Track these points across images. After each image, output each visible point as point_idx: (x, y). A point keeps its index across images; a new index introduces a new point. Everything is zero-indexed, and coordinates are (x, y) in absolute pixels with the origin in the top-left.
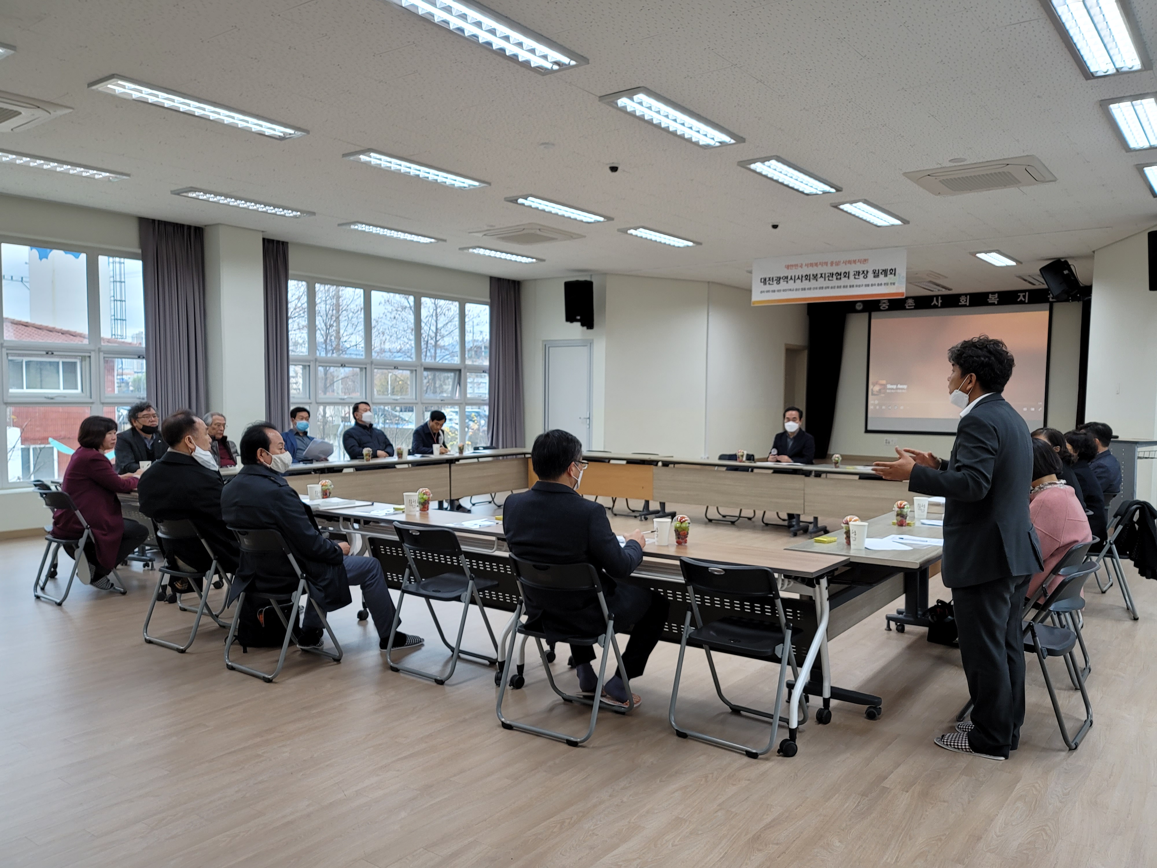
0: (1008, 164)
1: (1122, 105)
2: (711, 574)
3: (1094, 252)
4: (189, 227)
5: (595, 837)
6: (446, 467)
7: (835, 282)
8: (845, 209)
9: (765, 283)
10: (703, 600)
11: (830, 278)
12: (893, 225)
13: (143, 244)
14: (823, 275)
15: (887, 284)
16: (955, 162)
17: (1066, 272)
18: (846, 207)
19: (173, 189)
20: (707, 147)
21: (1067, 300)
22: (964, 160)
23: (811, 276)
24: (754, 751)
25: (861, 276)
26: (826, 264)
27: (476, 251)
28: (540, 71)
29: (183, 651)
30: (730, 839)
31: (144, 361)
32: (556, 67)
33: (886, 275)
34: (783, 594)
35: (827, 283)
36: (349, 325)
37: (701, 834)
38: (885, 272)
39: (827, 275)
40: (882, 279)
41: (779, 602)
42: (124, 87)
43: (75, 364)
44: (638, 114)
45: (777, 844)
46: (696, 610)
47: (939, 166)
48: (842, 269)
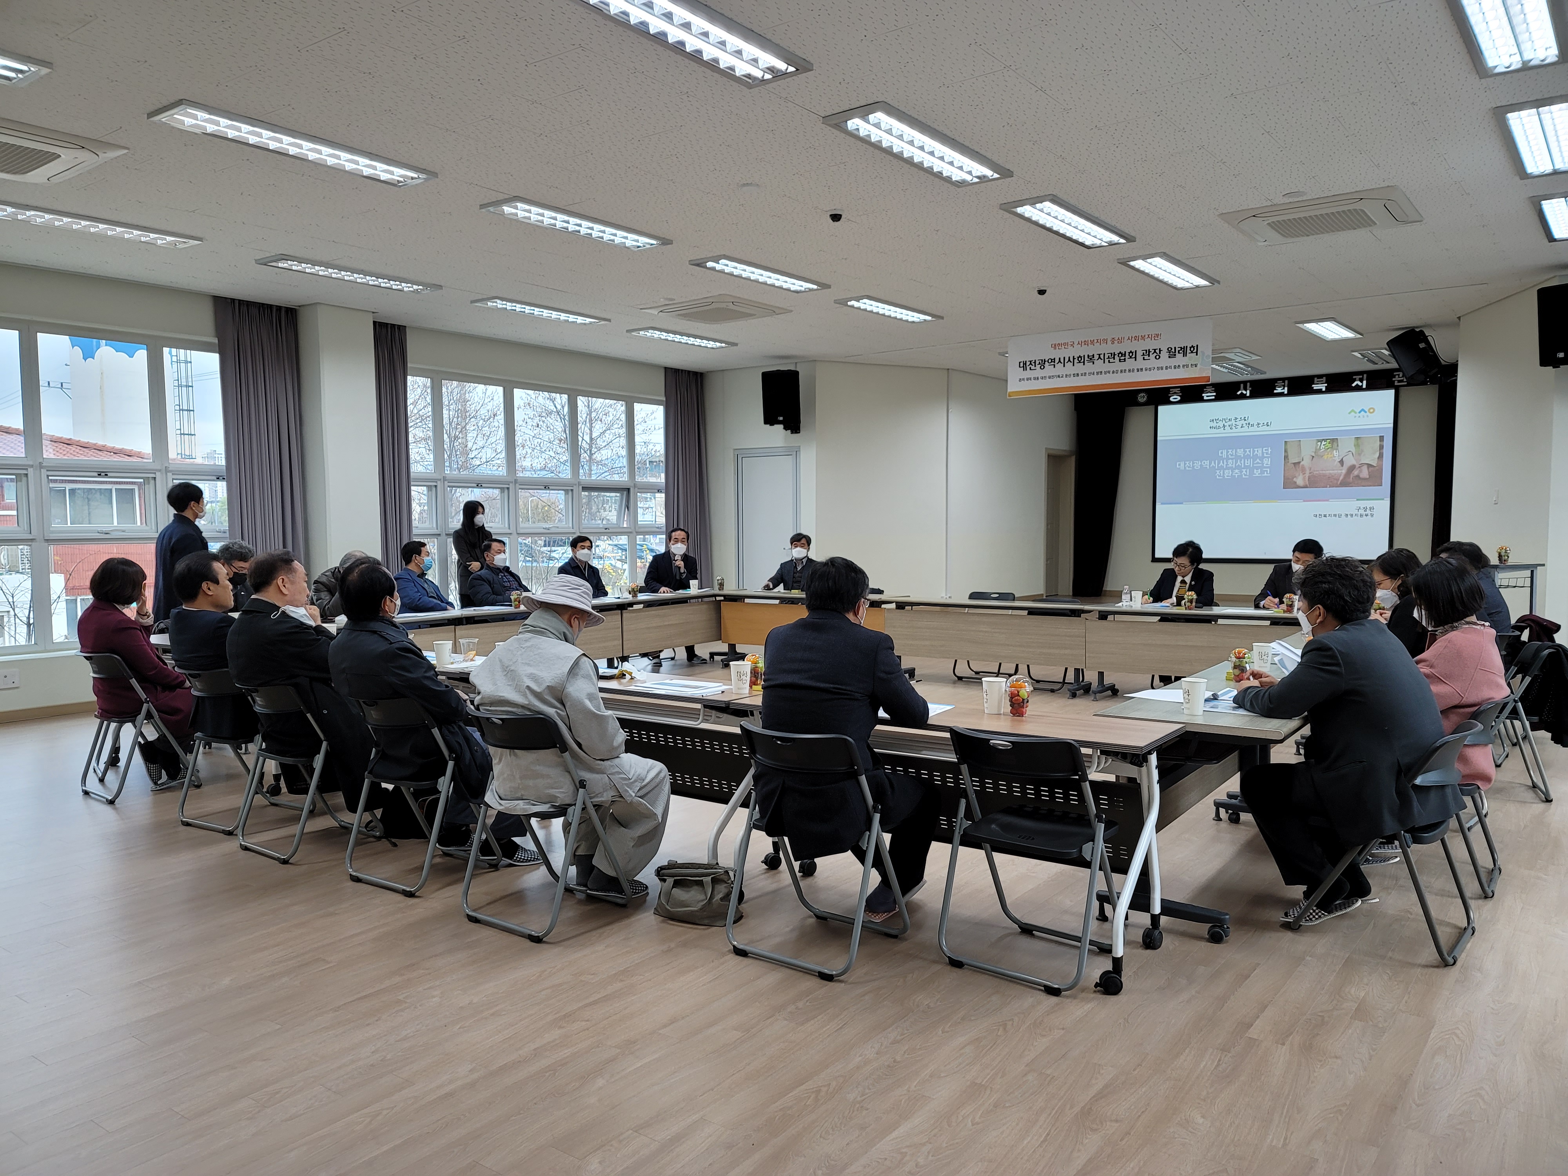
0: (1362, 199)
1: (1524, 113)
2: (994, 748)
3: (1459, 318)
4: (279, 308)
5: (865, 1112)
6: (618, 614)
7: (1117, 365)
8: (1137, 267)
9: (1025, 368)
10: (982, 784)
11: (1112, 360)
12: (1197, 287)
13: (220, 332)
14: (1102, 356)
15: (1187, 366)
16: (1290, 197)
17: (1422, 345)
18: (1139, 264)
19: (258, 258)
20: (962, 184)
21: (1424, 383)
22: (1303, 193)
23: (1086, 358)
24: (1056, 986)
25: (1152, 356)
26: (1106, 341)
27: (649, 333)
28: (749, 82)
29: (285, 862)
30: (1050, 1114)
31: (224, 484)
32: (768, 76)
33: (1185, 355)
34: (1094, 776)
35: (1107, 366)
36: (480, 436)
37: (1010, 1107)
38: (1183, 350)
39: (1106, 356)
40: (1179, 359)
41: (1087, 787)
42: (195, 117)
43: (133, 490)
44: (873, 139)
45: (1117, 1121)
46: (973, 797)
47: (1269, 203)
48: (1126, 347)
